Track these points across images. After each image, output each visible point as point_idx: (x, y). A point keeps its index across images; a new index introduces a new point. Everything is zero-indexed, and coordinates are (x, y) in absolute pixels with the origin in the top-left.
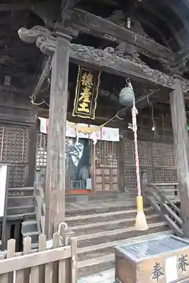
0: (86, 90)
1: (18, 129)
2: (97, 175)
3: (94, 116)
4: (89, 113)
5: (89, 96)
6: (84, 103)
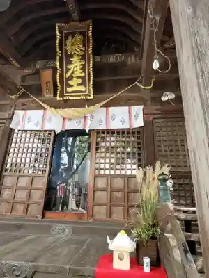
3: (92, 93)
4: (86, 92)
5: (81, 67)
6: (75, 78)
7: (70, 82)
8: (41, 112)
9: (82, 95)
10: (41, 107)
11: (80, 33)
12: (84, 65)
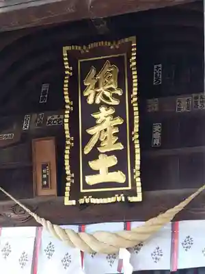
0: (103, 114)
3: (139, 190)
4: (126, 184)
5: (116, 130)
6: (101, 157)
7: (93, 165)
8: (30, 231)
9: (119, 193)
10: (30, 222)
11: (113, 61)
12: (122, 128)
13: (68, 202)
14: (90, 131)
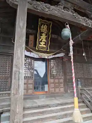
0: (43, 34)
1: (5, 57)
2: (51, 83)
3: (49, 49)
4: (46, 48)
6: (42, 42)
12: (46, 38)
13: (37, 49)
14: (41, 37)
